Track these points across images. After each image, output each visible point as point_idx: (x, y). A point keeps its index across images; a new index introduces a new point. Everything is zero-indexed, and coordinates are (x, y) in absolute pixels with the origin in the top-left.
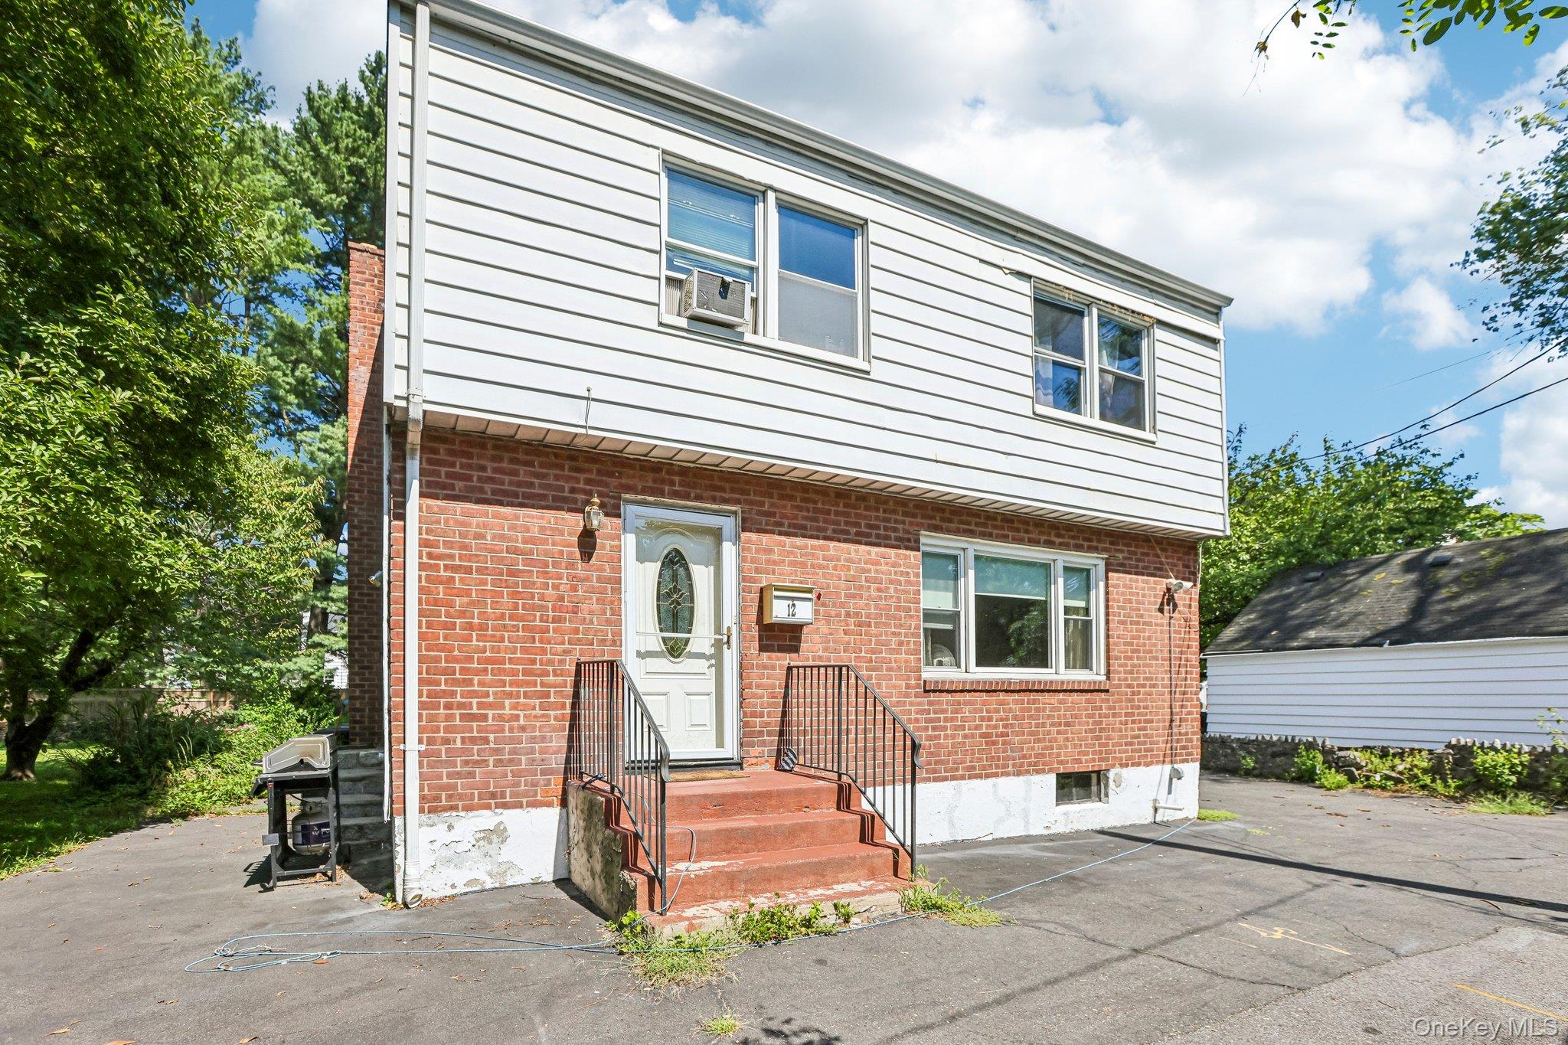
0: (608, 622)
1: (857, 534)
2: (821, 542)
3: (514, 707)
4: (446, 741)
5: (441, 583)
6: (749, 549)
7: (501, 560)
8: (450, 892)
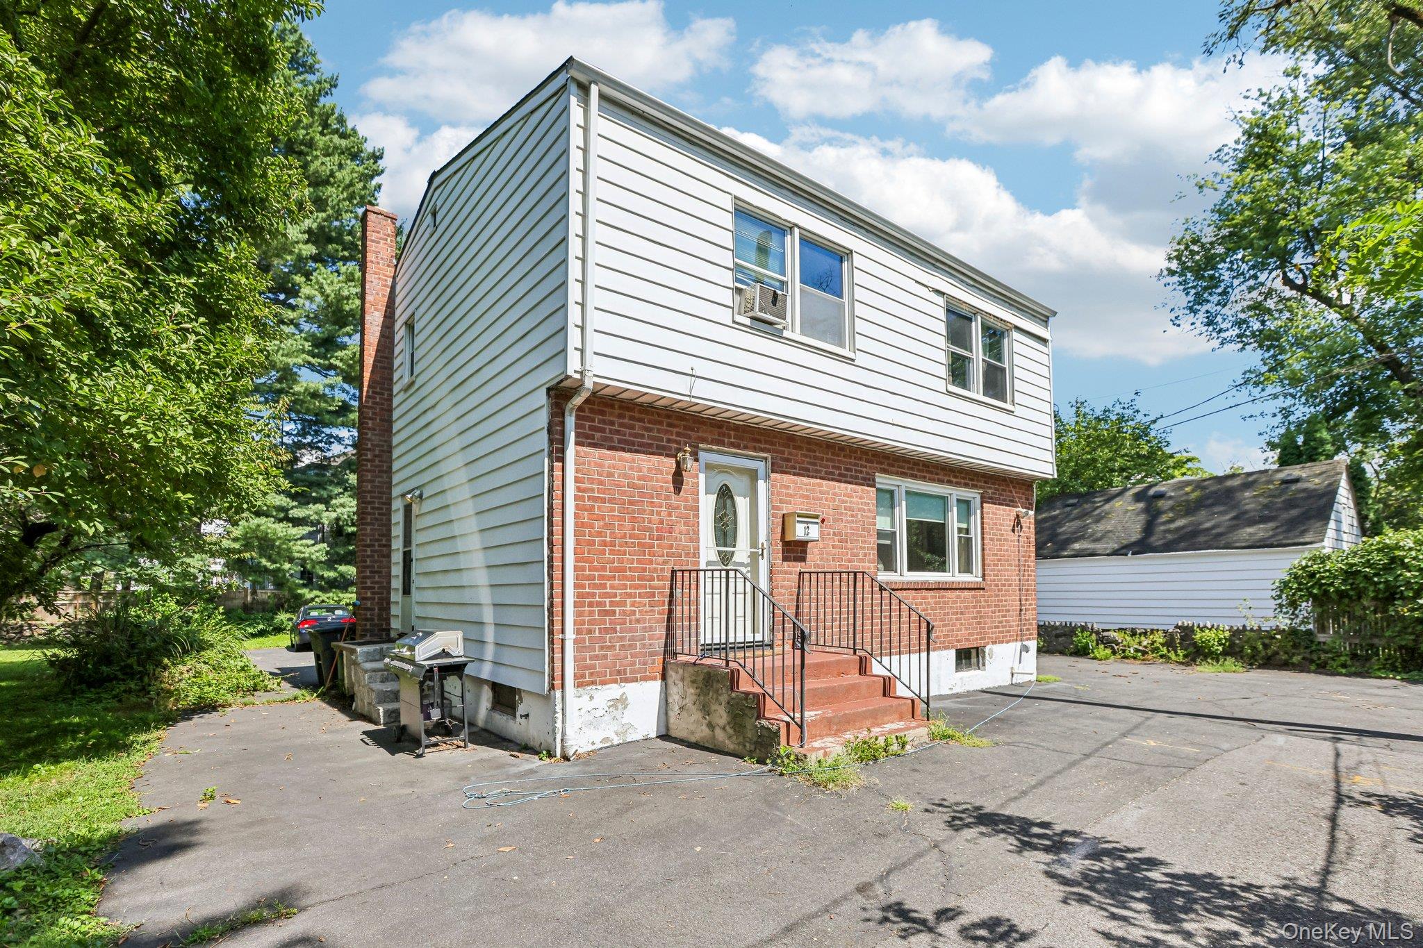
0: (691, 540)
1: (840, 475)
2: (818, 481)
3: (633, 605)
4: (589, 632)
5: (586, 510)
6: (776, 486)
7: (624, 493)
8: (591, 748)
